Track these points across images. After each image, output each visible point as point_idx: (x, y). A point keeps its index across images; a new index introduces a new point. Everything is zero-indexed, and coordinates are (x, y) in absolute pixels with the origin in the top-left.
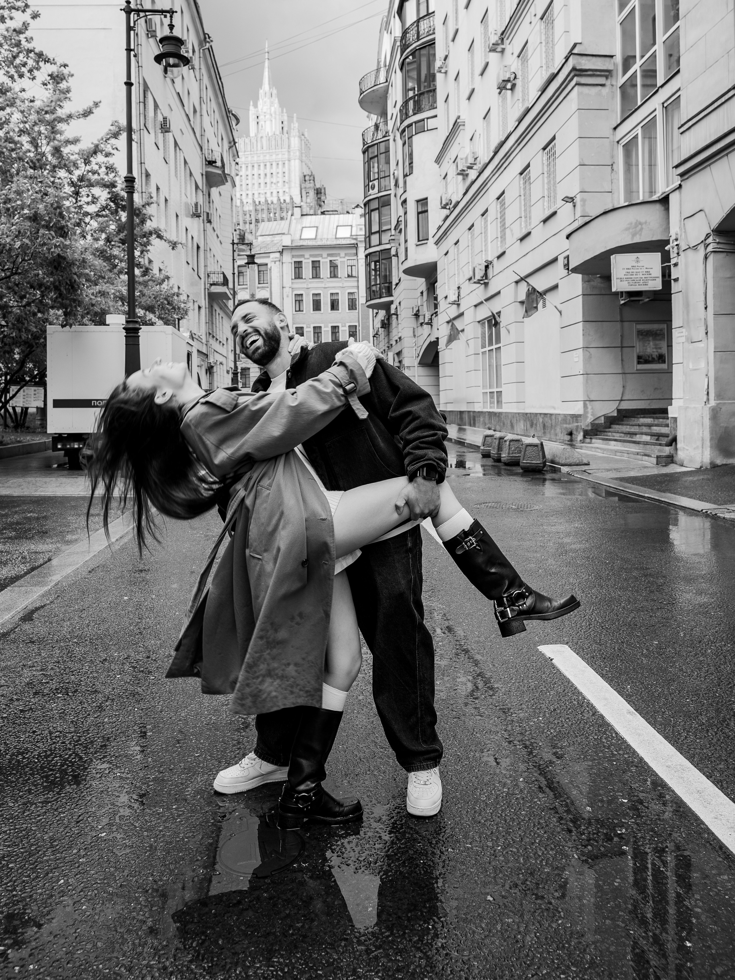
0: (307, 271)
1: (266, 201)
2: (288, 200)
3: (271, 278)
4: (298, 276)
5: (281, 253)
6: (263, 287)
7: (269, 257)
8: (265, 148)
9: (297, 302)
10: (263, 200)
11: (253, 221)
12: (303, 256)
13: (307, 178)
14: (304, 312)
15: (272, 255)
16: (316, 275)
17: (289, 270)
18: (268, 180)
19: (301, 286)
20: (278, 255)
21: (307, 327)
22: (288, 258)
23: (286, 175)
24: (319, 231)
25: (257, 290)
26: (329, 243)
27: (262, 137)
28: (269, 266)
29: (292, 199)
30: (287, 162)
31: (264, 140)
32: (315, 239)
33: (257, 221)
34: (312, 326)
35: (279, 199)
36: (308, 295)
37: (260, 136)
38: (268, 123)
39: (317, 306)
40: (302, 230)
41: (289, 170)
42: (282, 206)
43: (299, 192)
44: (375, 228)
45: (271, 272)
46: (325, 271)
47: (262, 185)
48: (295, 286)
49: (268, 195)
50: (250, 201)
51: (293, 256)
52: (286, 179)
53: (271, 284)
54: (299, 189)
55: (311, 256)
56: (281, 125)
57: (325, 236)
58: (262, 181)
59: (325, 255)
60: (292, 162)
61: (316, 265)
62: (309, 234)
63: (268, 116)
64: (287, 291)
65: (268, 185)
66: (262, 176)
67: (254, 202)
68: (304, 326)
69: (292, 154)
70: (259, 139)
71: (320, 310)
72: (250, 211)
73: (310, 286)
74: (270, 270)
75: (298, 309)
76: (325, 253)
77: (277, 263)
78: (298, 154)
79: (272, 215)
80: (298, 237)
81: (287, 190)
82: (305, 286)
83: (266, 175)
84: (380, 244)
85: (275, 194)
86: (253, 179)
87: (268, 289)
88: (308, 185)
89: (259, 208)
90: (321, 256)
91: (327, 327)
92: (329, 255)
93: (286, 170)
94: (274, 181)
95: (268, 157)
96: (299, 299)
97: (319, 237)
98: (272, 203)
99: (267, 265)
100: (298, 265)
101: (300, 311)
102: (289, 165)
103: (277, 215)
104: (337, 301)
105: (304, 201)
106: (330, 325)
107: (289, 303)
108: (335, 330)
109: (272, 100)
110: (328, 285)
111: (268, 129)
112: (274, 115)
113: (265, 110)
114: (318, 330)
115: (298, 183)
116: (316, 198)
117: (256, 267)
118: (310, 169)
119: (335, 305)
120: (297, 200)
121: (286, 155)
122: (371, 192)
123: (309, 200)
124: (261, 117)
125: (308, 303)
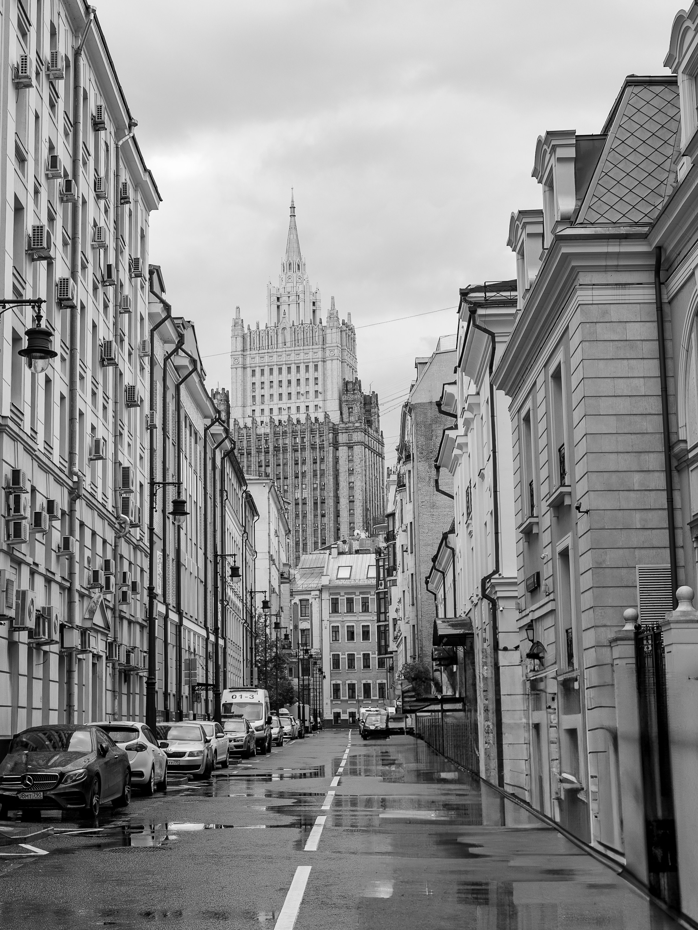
0: (343, 607)
1: (290, 419)
2: (321, 419)
3: (311, 612)
4: (335, 609)
5: (321, 591)
6: (305, 619)
7: (310, 594)
8: (288, 344)
9: (334, 633)
10: (284, 418)
11: (271, 449)
12: (339, 594)
13: (350, 386)
14: (340, 642)
15: (313, 593)
16: (350, 610)
17: (327, 606)
18: (293, 389)
19: (337, 620)
20: (317, 593)
21: (342, 655)
22: (326, 596)
23: (320, 382)
24: (353, 570)
25: (300, 622)
26: (361, 583)
27: (284, 329)
28: (310, 602)
29: (326, 416)
30: (320, 364)
31: (288, 332)
32: (349, 579)
33: (276, 449)
34: (347, 653)
35: (308, 418)
36: (343, 627)
37: (281, 326)
38: (293, 307)
39: (351, 636)
40: (338, 569)
41: (324, 375)
42: (314, 427)
43: (337, 407)
44: (382, 610)
45: (311, 607)
46: (358, 606)
47: (285, 397)
48: (332, 619)
49: (294, 410)
50: (266, 419)
51: (331, 594)
52: (320, 388)
53: (312, 617)
54: (337, 402)
55: (346, 593)
56: (312, 308)
57: (358, 578)
58: (284, 390)
59: (358, 594)
60: (329, 363)
61: (350, 601)
62: (344, 573)
63: (293, 298)
64: (326, 623)
65: (294, 396)
66: (285, 384)
67: (272, 420)
68: (340, 653)
69: (328, 352)
70: (280, 331)
71: (353, 640)
72: (266, 435)
73: (345, 619)
74: (311, 605)
75: (334, 639)
76: (357, 592)
77: (317, 599)
78: (337, 352)
79: (298, 440)
80: (334, 577)
81: (320, 404)
82: (340, 619)
83: (289, 382)
84: (385, 621)
85: (303, 409)
86: (271, 387)
87: (309, 621)
88: (351, 397)
89: (280, 430)
90: (354, 593)
91: (359, 654)
92: (361, 593)
93: (319, 374)
94: (302, 391)
95: (293, 357)
96: (335, 630)
97: (352, 578)
98: (298, 421)
99: (308, 600)
100: (335, 604)
101: (336, 640)
102: (324, 369)
103: (305, 440)
104: (368, 632)
105: (346, 420)
106: (362, 653)
107: (327, 634)
108: (366, 657)
109: (300, 274)
110: (360, 618)
111: (293, 317)
112: (301, 296)
113: (288, 289)
114: (351, 658)
115: (336, 396)
116: (363, 411)
117: (298, 602)
118: (354, 370)
119: (366, 635)
120: (335, 418)
121: (320, 354)
122: (380, 587)
123: (352, 419)
124: (283, 299)
125: (343, 633)
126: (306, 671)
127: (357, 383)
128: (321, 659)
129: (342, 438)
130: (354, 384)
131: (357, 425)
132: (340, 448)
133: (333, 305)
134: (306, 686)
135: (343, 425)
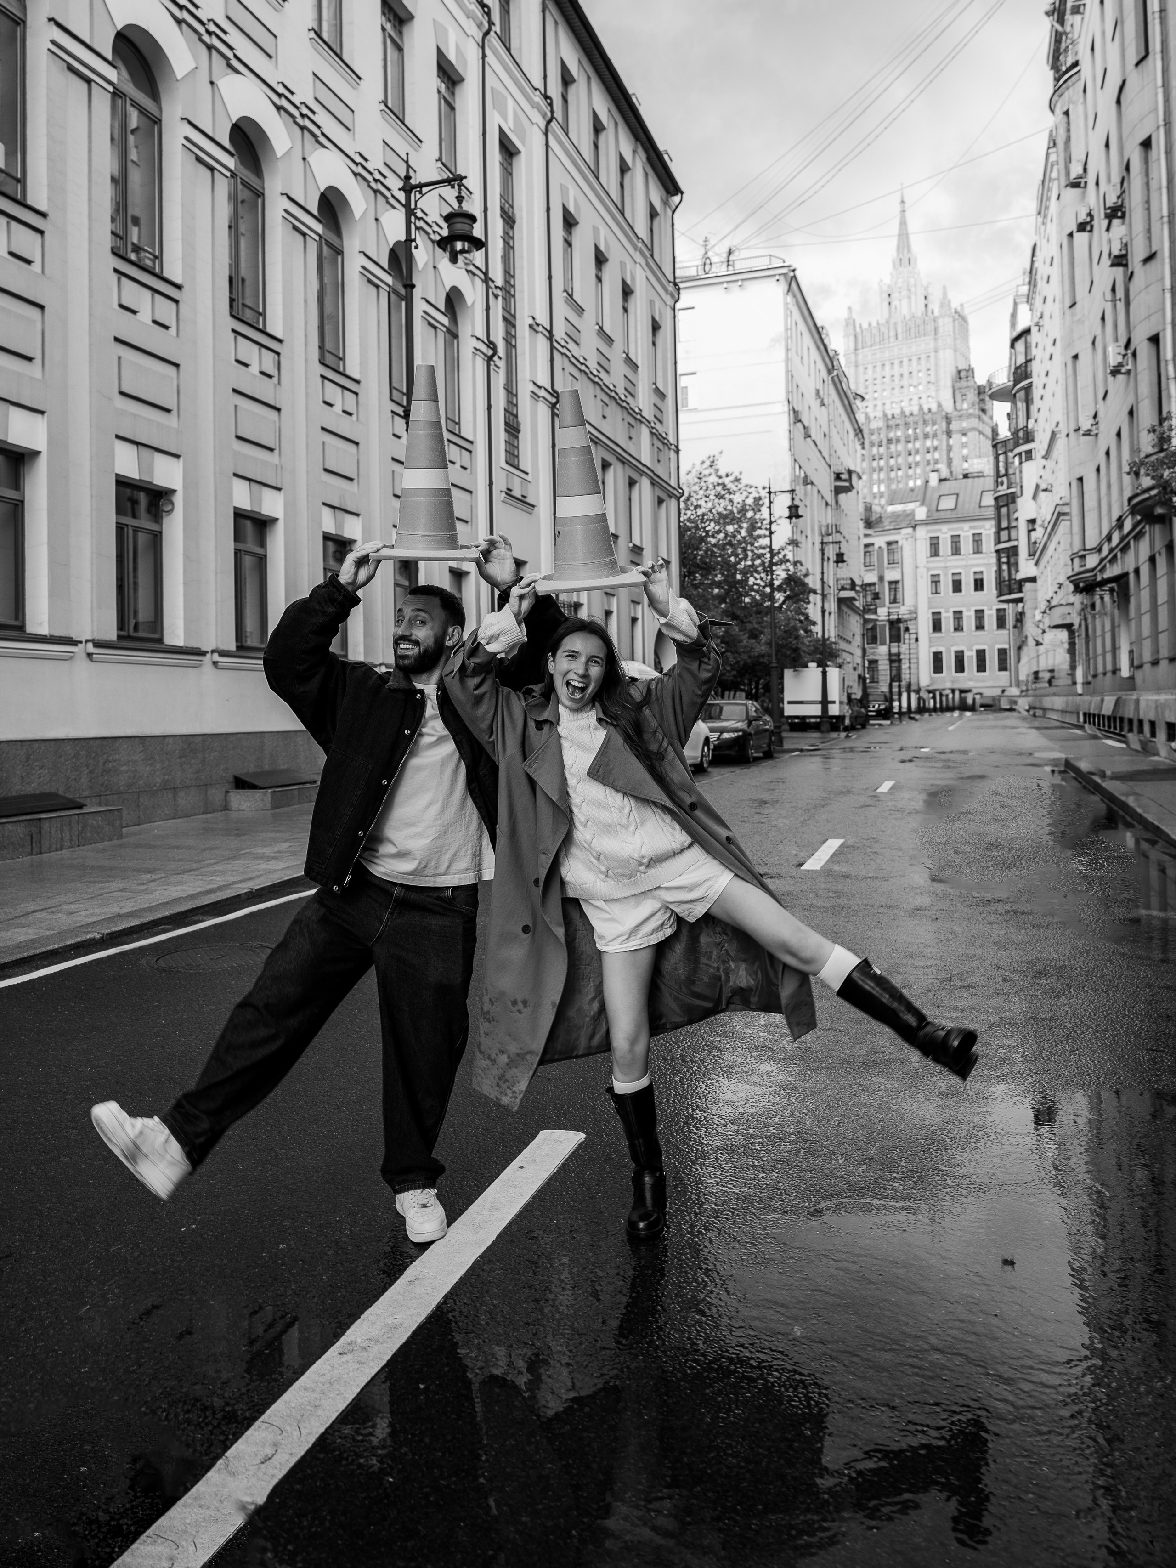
0: (945, 547)
1: (903, 412)
2: (934, 408)
3: (902, 557)
4: (935, 553)
5: (914, 527)
6: (893, 568)
7: (901, 534)
8: (900, 338)
9: (934, 584)
10: (897, 412)
11: (885, 442)
12: (940, 530)
13: (963, 374)
14: (942, 594)
15: (904, 531)
16: (956, 552)
17: (924, 548)
18: (905, 382)
19: (938, 565)
20: (911, 531)
21: (945, 612)
22: (921, 534)
23: (932, 372)
25: (887, 572)
26: (971, 514)
27: (895, 323)
28: (900, 544)
29: (940, 406)
30: (932, 354)
31: (899, 327)
32: (954, 510)
34: (952, 610)
35: (921, 409)
36: (946, 575)
37: (892, 321)
38: (905, 302)
39: (957, 586)
41: (936, 365)
42: (927, 417)
43: (950, 396)
44: (1004, 524)
45: (902, 551)
46: (967, 546)
47: (897, 390)
48: (931, 565)
49: (906, 403)
50: (880, 415)
51: (928, 532)
52: (932, 379)
53: (902, 563)
54: (950, 391)
55: (950, 530)
56: (924, 301)
57: (967, 506)
58: (896, 384)
59: (966, 528)
60: (941, 354)
61: (955, 541)
62: (948, 504)
63: (905, 293)
64: (922, 571)
65: (905, 389)
66: (897, 378)
67: (885, 415)
68: (942, 611)
69: (940, 342)
70: (892, 326)
71: (960, 591)
72: (880, 429)
73: (949, 564)
74: (902, 548)
75: (934, 592)
76: (966, 526)
77: (910, 540)
78: (949, 341)
79: (910, 431)
80: (934, 509)
81: (933, 394)
82: (942, 564)
83: (902, 375)
84: (1009, 540)
85: (915, 401)
87: (899, 570)
88: (963, 383)
89: (892, 422)
90: (962, 529)
91: (969, 610)
92: (971, 528)
93: (932, 365)
94: (914, 382)
95: (904, 351)
96: (935, 581)
97: (959, 506)
98: (911, 414)
99: (897, 542)
100: (934, 542)
101: (936, 593)
102: (936, 358)
103: (918, 431)
104: (982, 580)
105: (958, 407)
106: (973, 609)
107: (924, 586)
108: (980, 614)
109: (910, 269)
110: (970, 562)
111: (905, 310)
112: (913, 289)
113: (900, 285)
114: (958, 615)
115: (949, 383)
116: (977, 400)
117: (884, 546)
118: (967, 359)
119: (979, 585)
120: (948, 406)
121: (932, 345)
122: (1000, 488)
123: (965, 406)
124: (895, 295)
125: (946, 584)
126: (896, 638)
127: (970, 371)
128: (916, 618)
129: (954, 426)
130: (967, 371)
131: (971, 411)
132: (954, 436)
133: (945, 294)
134: (895, 655)
135: (956, 413)
